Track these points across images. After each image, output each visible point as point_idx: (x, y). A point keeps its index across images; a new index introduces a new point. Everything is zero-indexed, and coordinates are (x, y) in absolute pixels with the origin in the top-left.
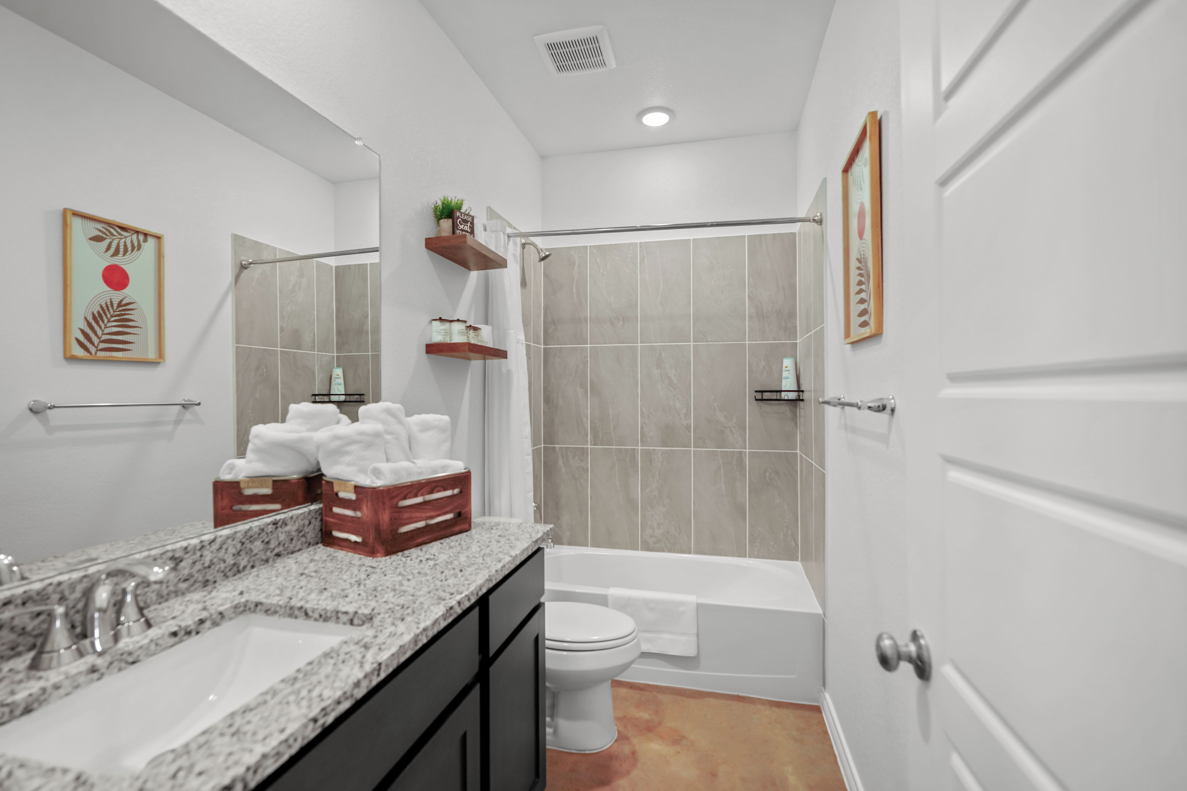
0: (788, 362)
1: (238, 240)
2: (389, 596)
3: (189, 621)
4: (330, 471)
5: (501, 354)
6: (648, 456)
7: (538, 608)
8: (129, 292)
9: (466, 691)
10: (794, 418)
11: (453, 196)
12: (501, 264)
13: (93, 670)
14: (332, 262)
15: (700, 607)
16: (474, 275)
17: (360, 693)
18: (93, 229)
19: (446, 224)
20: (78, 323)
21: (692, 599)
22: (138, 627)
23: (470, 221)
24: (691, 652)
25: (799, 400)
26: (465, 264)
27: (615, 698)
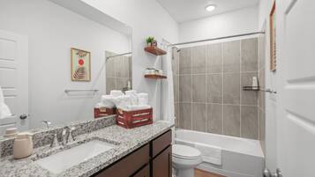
0: (255, 78)
1: (106, 52)
2: (126, 139)
3: (82, 140)
4: (118, 107)
5: (165, 77)
6: (209, 106)
7: (170, 145)
8: (84, 65)
9: (145, 165)
10: (257, 96)
11: (151, 36)
12: (165, 53)
13: (61, 149)
14: (128, 56)
15: (222, 151)
16: (158, 57)
17: (111, 163)
18: (77, 52)
19: (150, 44)
20: (74, 72)
21: (220, 148)
22: (72, 140)
23: (156, 43)
24: (220, 163)
25: (258, 90)
26: (156, 54)
27: (195, 173)
